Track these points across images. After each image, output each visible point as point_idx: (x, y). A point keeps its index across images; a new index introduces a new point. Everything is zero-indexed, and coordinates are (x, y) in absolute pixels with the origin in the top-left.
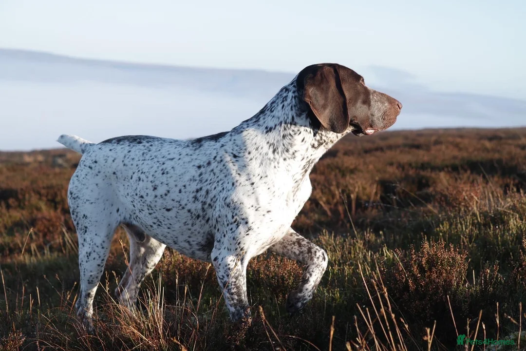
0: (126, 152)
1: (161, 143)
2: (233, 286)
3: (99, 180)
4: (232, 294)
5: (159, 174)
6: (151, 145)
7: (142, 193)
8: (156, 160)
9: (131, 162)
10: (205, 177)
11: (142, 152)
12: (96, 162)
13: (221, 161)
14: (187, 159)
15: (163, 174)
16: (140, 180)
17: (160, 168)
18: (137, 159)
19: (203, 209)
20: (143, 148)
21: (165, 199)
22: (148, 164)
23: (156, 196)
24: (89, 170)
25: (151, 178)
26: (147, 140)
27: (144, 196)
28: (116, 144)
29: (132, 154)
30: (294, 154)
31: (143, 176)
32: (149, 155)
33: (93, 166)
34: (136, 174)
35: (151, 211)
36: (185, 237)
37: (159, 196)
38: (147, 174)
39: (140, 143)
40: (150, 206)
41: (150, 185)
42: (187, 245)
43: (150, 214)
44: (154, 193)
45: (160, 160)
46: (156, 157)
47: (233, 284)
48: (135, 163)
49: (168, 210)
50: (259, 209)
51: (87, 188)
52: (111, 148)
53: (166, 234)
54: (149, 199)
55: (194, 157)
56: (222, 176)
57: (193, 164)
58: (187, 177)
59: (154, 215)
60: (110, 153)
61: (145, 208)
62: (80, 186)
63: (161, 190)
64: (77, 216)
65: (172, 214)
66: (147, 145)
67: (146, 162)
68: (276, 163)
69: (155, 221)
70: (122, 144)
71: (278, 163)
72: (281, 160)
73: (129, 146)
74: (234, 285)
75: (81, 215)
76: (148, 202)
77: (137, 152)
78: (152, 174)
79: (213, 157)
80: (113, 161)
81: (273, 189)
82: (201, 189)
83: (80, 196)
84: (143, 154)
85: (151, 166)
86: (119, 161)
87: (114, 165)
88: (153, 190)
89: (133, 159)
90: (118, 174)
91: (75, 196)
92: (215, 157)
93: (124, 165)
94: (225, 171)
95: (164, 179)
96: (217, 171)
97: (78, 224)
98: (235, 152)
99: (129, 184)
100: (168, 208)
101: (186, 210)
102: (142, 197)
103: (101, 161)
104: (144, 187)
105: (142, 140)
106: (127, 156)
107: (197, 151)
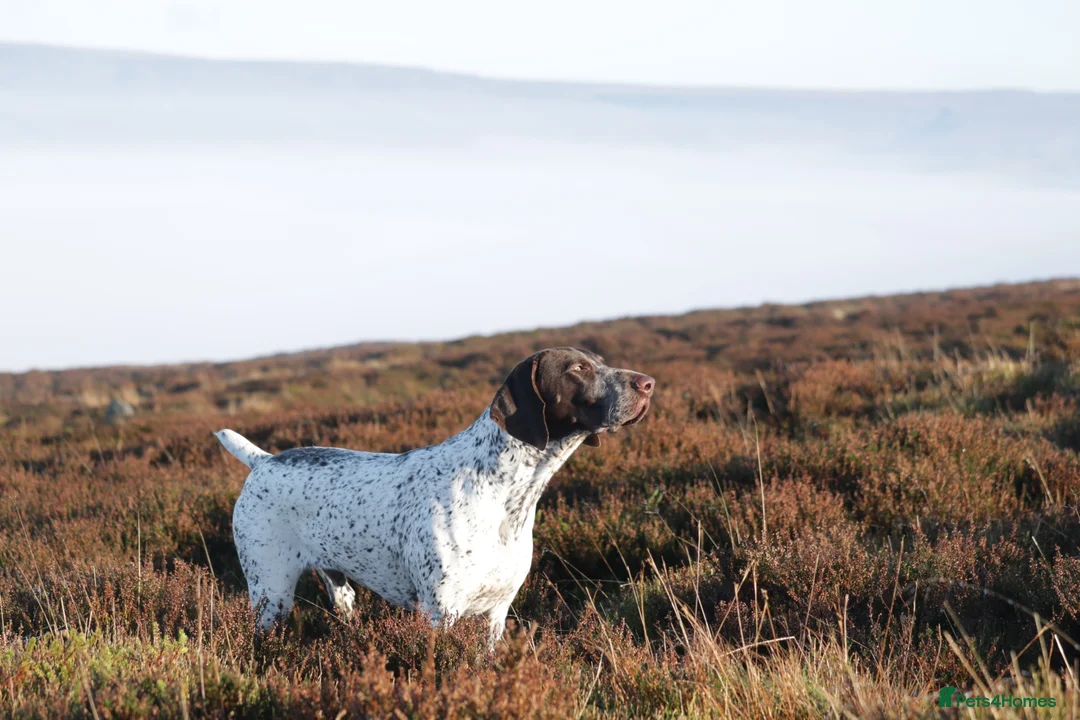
0: (306, 479)
1: (356, 462)
3: (272, 514)
5: (354, 506)
6: (342, 467)
7: (337, 534)
8: (349, 486)
9: (316, 494)
10: (404, 498)
11: (329, 478)
12: (267, 491)
13: (424, 477)
14: (389, 478)
15: (359, 504)
16: (331, 516)
17: (356, 497)
18: (323, 488)
19: (400, 543)
20: (329, 472)
21: (364, 537)
22: (339, 494)
23: (354, 535)
24: (258, 500)
25: (346, 513)
26: (334, 459)
27: (340, 538)
28: (290, 467)
29: (316, 482)
30: (501, 477)
31: (334, 512)
32: (340, 482)
33: (263, 495)
34: (324, 509)
35: (351, 554)
36: (394, 584)
37: (358, 535)
38: (340, 508)
39: (324, 464)
40: (348, 548)
41: (346, 522)
42: (396, 593)
43: (350, 557)
45: (355, 486)
46: (350, 482)
48: (321, 494)
49: (370, 550)
51: (256, 524)
52: (286, 472)
53: (372, 579)
54: (346, 540)
55: (396, 474)
56: (421, 498)
57: (392, 485)
58: (386, 503)
59: (354, 559)
60: (284, 481)
61: (343, 551)
62: (246, 520)
63: (359, 527)
64: (245, 561)
65: (374, 555)
66: (336, 466)
67: (336, 491)
68: (479, 487)
69: (357, 565)
70: (300, 467)
71: (482, 487)
72: (486, 483)
73: (309, 469)
75: (250, 560)
76: (345, 544)
77: (322, 479)
78: (346, 506)
79: (416, 471)
80: (290, 492)
81: (473, 522)
83: (247, 534)
84: (332, 481)
85: (343, 495)
86: (298, 493)
87: (292, 498)
89: (318, 489)
90: (299, 509)
91: (241, 534)
92: (420, 471)
93: (306, 498)
94: (425, 491)
95: (360, 510)
96: (417, 490)
97: (247, 571)
98: (440, 468)
99: (314, 522)
100: (369, 547)
101: (385, 548)
102: (337, 538)
103: (274, 490)
104: (338, 526)
105: (327, 460)
106: (309, 486)
107: (400, 467)
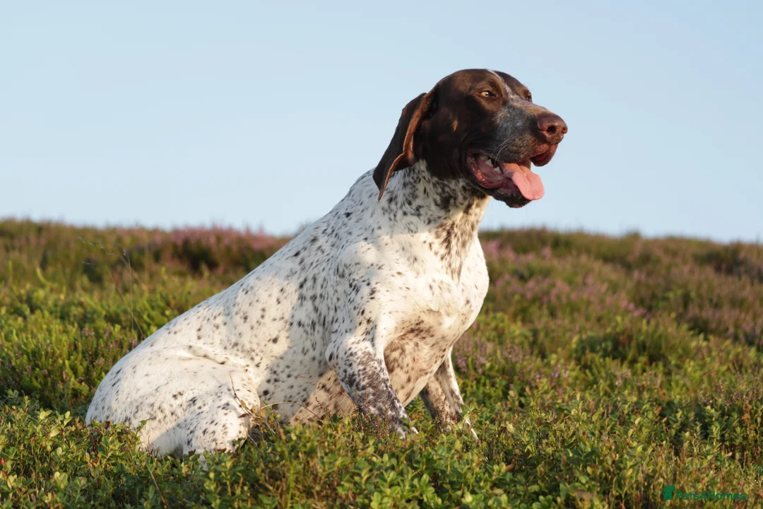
2: (362, 377)
4: (364, 388)
44: (247, 326)
47: (361, 373)
50: (383, 267)
74: (363, 374)
82: (305, 280)
88: (245, 322)
